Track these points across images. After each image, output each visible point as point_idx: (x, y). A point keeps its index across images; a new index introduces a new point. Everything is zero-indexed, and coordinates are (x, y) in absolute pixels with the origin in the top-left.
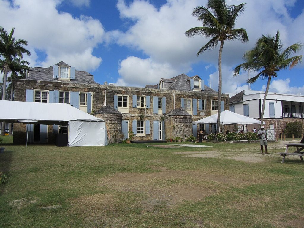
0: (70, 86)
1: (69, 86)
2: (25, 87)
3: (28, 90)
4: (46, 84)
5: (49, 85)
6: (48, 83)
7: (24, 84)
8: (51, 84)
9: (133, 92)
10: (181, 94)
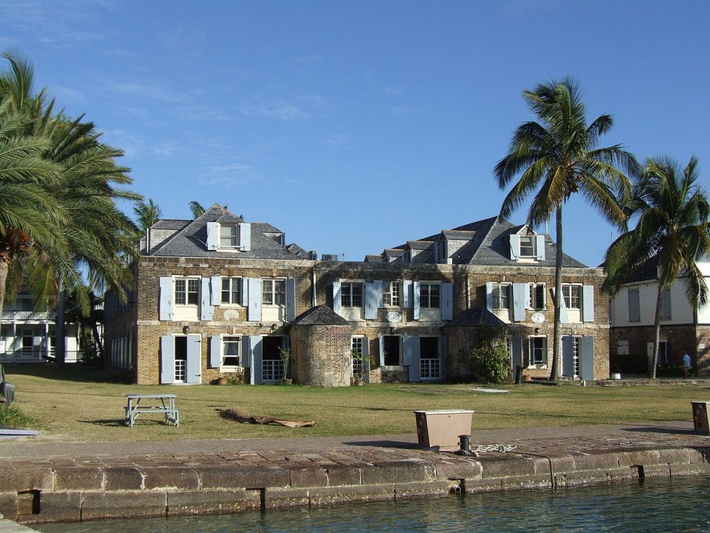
0: (243, 267)
1: (240, 266)
2: (157, 272)
3: (162, 279)
4: (196, 263)
5: (201, 265)
6: (200, 261)
7: (155, 265)
8: (206, 263)
9: (375, 273)
10: (485, 272)
